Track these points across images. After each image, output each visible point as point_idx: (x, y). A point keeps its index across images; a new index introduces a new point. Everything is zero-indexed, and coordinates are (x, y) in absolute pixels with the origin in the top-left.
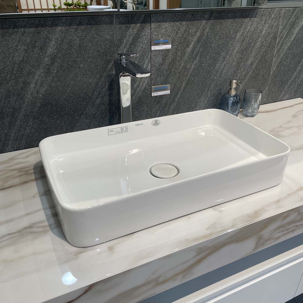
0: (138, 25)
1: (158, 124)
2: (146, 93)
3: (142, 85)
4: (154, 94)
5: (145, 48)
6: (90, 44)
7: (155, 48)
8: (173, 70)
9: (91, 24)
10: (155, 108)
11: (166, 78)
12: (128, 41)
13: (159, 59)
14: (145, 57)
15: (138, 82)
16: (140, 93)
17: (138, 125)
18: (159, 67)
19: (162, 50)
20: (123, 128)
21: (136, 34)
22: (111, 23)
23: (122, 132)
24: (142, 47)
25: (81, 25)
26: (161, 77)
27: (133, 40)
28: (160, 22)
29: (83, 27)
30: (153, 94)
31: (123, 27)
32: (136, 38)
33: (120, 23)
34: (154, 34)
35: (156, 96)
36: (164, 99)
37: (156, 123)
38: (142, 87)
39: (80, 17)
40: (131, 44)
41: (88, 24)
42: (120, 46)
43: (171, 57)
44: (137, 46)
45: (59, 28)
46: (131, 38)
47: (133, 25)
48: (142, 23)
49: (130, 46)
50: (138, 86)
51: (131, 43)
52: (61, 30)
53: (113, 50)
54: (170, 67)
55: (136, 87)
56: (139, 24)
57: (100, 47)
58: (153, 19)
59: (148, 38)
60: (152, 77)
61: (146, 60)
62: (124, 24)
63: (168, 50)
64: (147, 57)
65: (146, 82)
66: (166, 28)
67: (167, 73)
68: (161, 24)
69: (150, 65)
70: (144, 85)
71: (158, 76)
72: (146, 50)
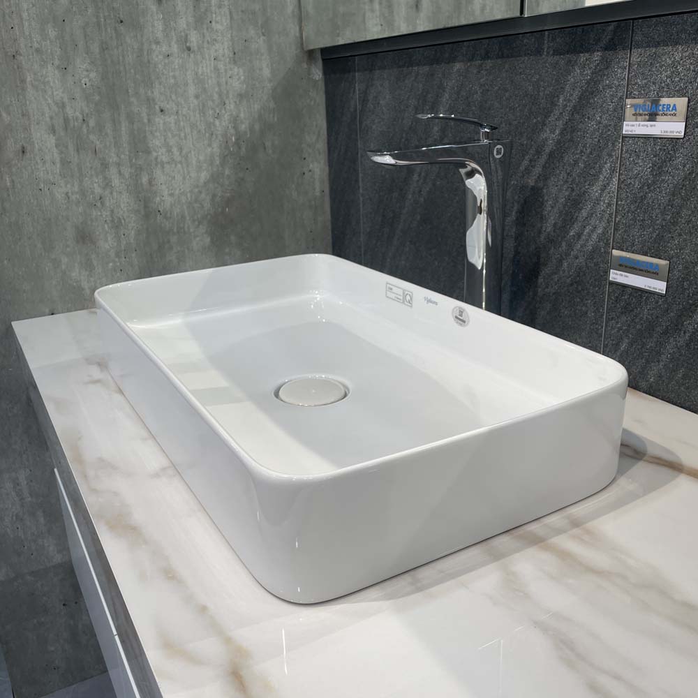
0: (597, 56)
1: (464, 322)
2: (596, 264)
3: (590, 235)
4: (616, 276)
5: (606, 126)
6: (497, 105)
7: (633, 128)
8: (685, 212)
9: (502, 57)
10: (617, 323)
11: (660, 238)
12: (569, 100)
13: (643, 168)
14: (604, 153)
15: (580, 224)
16: (581, 259)
17: (429, 301)
18: (642, 194)
19: (655, 139)
20: (406, 293)
21: (588, 83)
22: (539, 52)
23: (403, 302)
24: (600, 123)
25: (488, 58)
26: (643, 227)
27: (580, 98)
28: (657, 45)
29: (489, 63)
30: (614, 276)
31: (562, 61)
32: (589, 94)
33: (557, 52)
34: (636, 83)
35: (624, 286)
36: (646, 304)
37: (460, 319)
38: (587, 240)
39: (487, 40)
40: (576, 110)
41: (498, 57)
42: (551, 112)
43: (684, 166)
44: (589, 118)
45: (458, 66)
46: (576, 94)
47: (583, 57)
48: (606, 49)
49: (573, 114)
50: (579, 235)
51: (575, 107)
52: (458, 70)
53: (536, 123)
54: (677, 201)
55: (574, 235)
56: (599, 53)
57: (512, 111)
58: (638, 37)
59: (619, 95)
60: (617, 219)
61: (606, 163)
62: (564, 54)
63: (673, 140)
64: (610, 155)
65: (600, 231)
66: (674, 65)
67: (664, 220)
68: (660, 50)
69: (615, 180)
70: (595, 236)
71: (634, 219)
72: (609, 133)
